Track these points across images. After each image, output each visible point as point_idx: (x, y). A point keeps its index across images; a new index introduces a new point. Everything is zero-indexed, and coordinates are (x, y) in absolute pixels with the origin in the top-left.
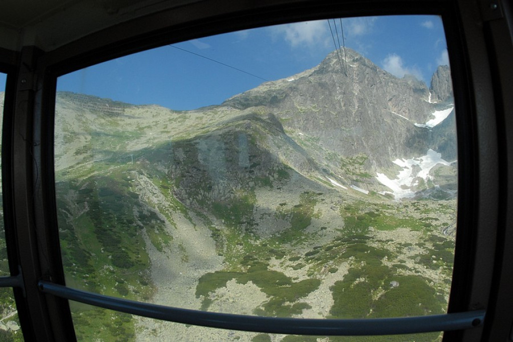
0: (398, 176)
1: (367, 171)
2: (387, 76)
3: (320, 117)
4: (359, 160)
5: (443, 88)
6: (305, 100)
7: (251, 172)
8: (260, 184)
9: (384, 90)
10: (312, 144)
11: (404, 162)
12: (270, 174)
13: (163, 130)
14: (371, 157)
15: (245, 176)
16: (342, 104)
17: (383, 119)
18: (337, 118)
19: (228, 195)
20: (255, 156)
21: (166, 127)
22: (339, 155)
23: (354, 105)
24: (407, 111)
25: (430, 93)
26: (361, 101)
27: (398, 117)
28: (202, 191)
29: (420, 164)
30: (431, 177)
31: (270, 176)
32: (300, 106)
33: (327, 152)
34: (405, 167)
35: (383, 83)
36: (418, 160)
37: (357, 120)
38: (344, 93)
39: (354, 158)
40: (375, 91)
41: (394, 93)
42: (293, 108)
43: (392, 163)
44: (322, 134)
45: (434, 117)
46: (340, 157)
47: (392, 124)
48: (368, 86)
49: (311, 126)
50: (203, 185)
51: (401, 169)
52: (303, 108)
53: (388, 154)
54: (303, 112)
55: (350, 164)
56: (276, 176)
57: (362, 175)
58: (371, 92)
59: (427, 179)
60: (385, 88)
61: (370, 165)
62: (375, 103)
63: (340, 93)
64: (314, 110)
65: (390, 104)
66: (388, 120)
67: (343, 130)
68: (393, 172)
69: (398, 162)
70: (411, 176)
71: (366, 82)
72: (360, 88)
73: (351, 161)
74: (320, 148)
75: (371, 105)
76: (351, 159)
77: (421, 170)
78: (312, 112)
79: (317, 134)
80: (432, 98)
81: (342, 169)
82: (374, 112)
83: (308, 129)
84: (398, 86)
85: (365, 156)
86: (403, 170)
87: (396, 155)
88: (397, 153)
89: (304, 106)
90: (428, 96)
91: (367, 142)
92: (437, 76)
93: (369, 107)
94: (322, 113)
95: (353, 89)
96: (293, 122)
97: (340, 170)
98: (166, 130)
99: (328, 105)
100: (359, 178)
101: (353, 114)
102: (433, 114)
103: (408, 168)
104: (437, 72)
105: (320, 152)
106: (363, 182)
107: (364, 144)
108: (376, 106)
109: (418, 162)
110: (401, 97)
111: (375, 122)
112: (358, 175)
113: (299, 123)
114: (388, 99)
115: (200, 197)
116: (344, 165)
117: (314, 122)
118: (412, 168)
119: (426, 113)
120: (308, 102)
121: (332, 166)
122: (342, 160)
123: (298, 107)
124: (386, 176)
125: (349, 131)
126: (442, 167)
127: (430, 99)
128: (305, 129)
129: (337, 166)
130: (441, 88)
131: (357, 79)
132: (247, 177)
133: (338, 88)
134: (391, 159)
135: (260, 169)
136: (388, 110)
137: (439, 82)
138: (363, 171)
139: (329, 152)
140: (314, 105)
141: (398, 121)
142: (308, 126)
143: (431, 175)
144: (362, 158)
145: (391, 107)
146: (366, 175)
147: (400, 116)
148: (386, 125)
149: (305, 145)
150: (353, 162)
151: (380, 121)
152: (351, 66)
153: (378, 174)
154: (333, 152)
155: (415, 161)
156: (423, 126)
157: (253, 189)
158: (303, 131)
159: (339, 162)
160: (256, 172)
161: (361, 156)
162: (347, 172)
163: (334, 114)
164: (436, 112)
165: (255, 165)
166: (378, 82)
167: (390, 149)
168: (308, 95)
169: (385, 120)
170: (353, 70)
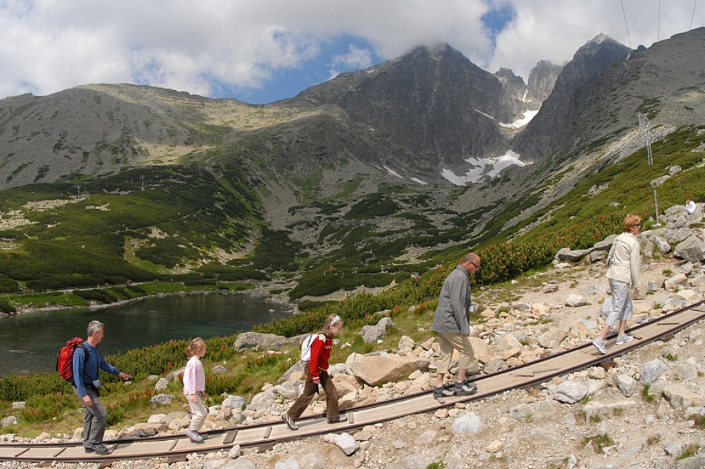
0: (466, 173)
1: (433, 167)
2: (475, 71)
3: (392, 114)
4: (426, 156)
5: (541, 86)
6: (380, 96)
7: (320, 159)
8: (326, 167)
9: (467, 87)
10: (381, 140)
11: (478, 160)
12: (334, 161)
13: (245, 125)
14: (439, 154)
15: (315, 162)
16: (418, 101)
17: (461, 118)
21: (248, 122)
22: (406, 151)
23: (431, 103)
24: (493, 109)
25: (526, 90)
26: (439, 98)
27: (480, 115)
28: (286, 170)
29: (494, 164)
31: (335, 163)
32: (374, 102)
33: (394, 148)
34: (478, 166)
35: (467, 80)
36: (494, 160)
38: (422, 90)
39: (421, 154)
40: (456, 88)
42: (368, 104)
43: (464, 162)
45: (523, 117)
46: (406, 153)
47: (471, 123)
48: (449, 82)
49: (383, 122)
50: (287, 166)
51: (473, 167)
52: (377, 104)
53: (461, 152)
54: (377, 108)
55: (416, 159)
56: (339, 162)
57: (426, 169)
58: (452, 88)
59: (494, 177)
60: (469, 85)
61: (437, 161)
63: (418, 89)
64: (387, 106)
65: (472, 101)
66: (467, 119)
67: (414, 127)
68: (462, 169)
69: (471, 161)
70: (480, 174)
71: (448, 77)
72: (441, 84)
74: (388, 143)
75: (449, 102)
76: (418, 155)
77: (493, 169)
78: (385, 109)
79: (388, 130)
80: (527, 96)
81: (406, 163)
82: (452, 110)
83: (379, 126)
84: (485, 82)
85: (433, 153)
87: (470, 154)
88: (473, 152)
89: (378, 102)
90: (523, 94)
91: (438, 140)
93: (446, 104)
94: (395, 110)
95: (432, 86)
96: (366, 118)
97: (404, 164)
98: (248, 124)
99: (403, 101)
100: (422, 172)
101: (428, 111)
102: (523, 114)
103: (480, 167)
105: (388, 148)
106: (425, 175)
107: (435, 141)
108: (455, 104)
109: (493, 162)
110: (487, 93)
111: (451, 120)
112: (422, 169)
113: (371, 120)
114: (471, 96)
115: (285, 174)
116: (409, 160)
117: (385, 119)
118: (484, 167)
119: (515, 112)
120: (383, 98)
121: (397, 161)
122: (408, 155)
123: (373, 103)
124: (453, 173)
126: (514, 168)
127: (525, 96)
128: (377, 125)
129: (402, 160)
130: (538, 85)
131: (438, 74)
132: (317, 162)
133: (417, 83)
134: (463, 157)
135: (327, 157)
136: (468, 108)
138: (428, 166)
139: (397, 147)
140: (388, 102)
141: (480, 120)
142: (380, 122)
143: (501, 174)
144: (429, 155)
145: (474, 104)
146: (430, 170)
147: (485, 114)
148: (463, 124)
149: (374, 140)
150: (420, 158)
151: (457, 119)
152: (435, 59)
153: (444, 170)
154: (401, 147)
155: (490, 161)
156: (509, 126)
157: (321, 170)
158: (375, 127)
159: (405, 158)
160: (324, 159)
161: (429, 152)
162: (412, 165)
163: (408, 111)
164: (528, 111)
165: (324, 154)
166: (461, 78)
167: (464, 147)
168: (383, 91)
169: (464, 118)
170: (436, 65)
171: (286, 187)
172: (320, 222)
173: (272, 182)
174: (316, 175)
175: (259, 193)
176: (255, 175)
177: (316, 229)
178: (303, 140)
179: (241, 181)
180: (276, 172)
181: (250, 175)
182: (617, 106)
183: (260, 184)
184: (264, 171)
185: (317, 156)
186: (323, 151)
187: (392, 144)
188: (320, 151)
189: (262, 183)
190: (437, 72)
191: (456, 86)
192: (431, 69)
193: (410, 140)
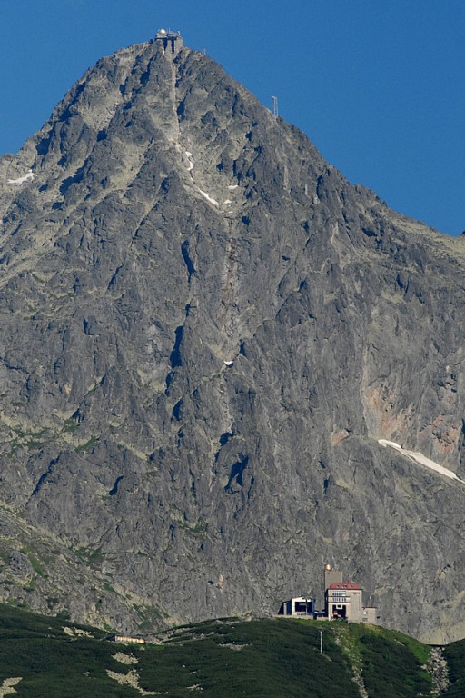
6: (30, 389)
9: (351, 342)
16: (170, 410)
17: (330, 481)
18: (154, 474)
22: (167, 616)
24: (456, 434)
26: (245, 399)
33: (130, 603)
38: (176, 358)
40: (310, 345)
41: (403, 344)
44: (106, 539)
47: (371, 505)
48: (280, 319)
52: (27, 425)
54: (32, 445)
58: (292, 352)
60: (359, 329)
62: (306, 405)
63: (159, 356)
64: (68, 437)
65: (371, 400)
71: (275, 302)
72: (248, 335)
75: (284, 416)
91: (261, 575)
93: (275, 423)
94: (100, 453)
95: (214, 340)
99: (121, 417)
107: (252, 579)
108: (307, 422)
110: (432, 366)
111: (296, 492)
114: (366, 381)
120: (42, 398)
125: (196, 530)
131: (238, 284)
133: (153, 329)
139: (136, 600)
141: (401, 488)
145: (378, 415)
147: (420, 458)
148: (340, 507)
151: (316, 487)
154: (148, 602)
168: (40, 372)
169: (340, 482)
170: (222, 239)
187: (119, 590)
190: (229, 276)
191: (310, 341)
192: (205, 262)
193: (175, 575)
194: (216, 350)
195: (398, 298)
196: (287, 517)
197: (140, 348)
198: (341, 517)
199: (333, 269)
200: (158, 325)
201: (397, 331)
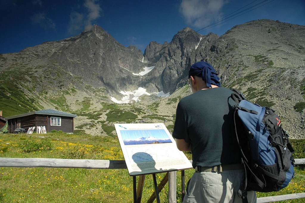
0: (122, 99)
2: (119, 46)
3: (82, 66)
4: (102, 90)
5: (152, 55)
6: (73, 56)
7: (61, 88)
8: (65, 93)
9: (117, 54)
10: (78, 80)
11: (125, 92)
12: (68, 90)
14: (108, 89)
15: (58, 90)
16: (93, 60)
17: (115, 70)
18: (91, 67)
19: (54, 96)
20: (61, 82)
22: (92, 87)
23: (100, 61)
24: (129, 66)
25: (144, 57)
26: (104, 59)
27: (123, 69)
28: (44, 94)
29: (134, 94)
30: (139, 100)
34: (126, 95)
35: (117, 50)
36: (133, 92)
37: (101, 69)
38: (95, 54)
39: (99, 89)
41: (122, 56)
42: (67, 60)
43: (119, 93)
44: (83, 75)
45: (144, 70)
47: (120, 73)
48: (108, 50)
49: (77, 71)
50: (43, 91)
51: (123, 96)
52: (72, 61)
53: (117, 88)
54: (72, 63)
55: (97, 91)
56: (71, 91)
57: (103, 97)
58: (110, 54)
59: (137, 101)
60: (118, 53)
61: (107, 93)
62: (111, 61)
63: (92, 54)
64: (78, 62)
65: (119, 61)
67: (94, 74)
68: (119, 97)
69: (122, 92)
70: (129, 99)
71: (107, 48)
72: (104, 52)
73: (98, 90)
74: (82, 83)
75: (109, 61)
76: (98, 89)
77: (134, 97)
78: (77, 63)
79: (80, 75)
80: (144, 60)
81: (93, 93)
82: (110, 66)
83: (75, 73)
84: (125, 52)
85: (105, 88)
86: (125, 96)
87: (121, 89)
89: (72, 59)
90: (142, 58)
92: (149, 47)
93: (108, 62)
94: (83, 64)
95: (100, 52)
96: (67, 68)
97: (93, 94)
99: (86, 60)
100: (102, 98)
101: (99, 66)
102: (144, 69)
103: (127, 96)
104: (150, 45)
105: (82, 84)
106: (104, 100)
107: (105, 82)
108: (112, 63)
109: (133, 93)
110: (126, 58)
111: (111, 71)
112: (102, 97)
113: (70, 69)
114: (119, 59)
115: (44, 96)
116: (94, 92)
117: (78, 69)
118: (129, 96)
119: (140, 68)
120: (75, 57)
121: (89, 92)
122: (93, 89)
123: (69, 60)
124: (115, 99)
125: (97, 75)
127: (143, 60)
128: (73, 72)
129: (91, 92)
130: (150, 54)
131: (103, 46)
132: (59, 90)
133: (91, 51)
134: (118, 91)
135: (64, 88)
136: (118, 65)
137: (150, 51)
138: (104, 95)
139: (87, 84)
140: (78, 60)
141: (123, 71)
142: (75, 70)
143: (140, 99)
144: (103, 89)
145: (120, 63)
146: (105, 97)
147: (125, 68)
150: (99, 91)
151: (113, 71)
152: (100, 38)
153: (111, 97)
154: (89, 85)
155: (131, 92)
156: (137, 75)
157: (63, 95)
158: (73, 73)
159: (92, 90)
160: (62, 88)
161: (103, 88)
162: (96, 95)
163: (89, 65)
164: (146, 67)
165: (61, 86)
166: (114, 49)
167: (118, 86)
168: (75, 54)
169: (116, 70)
170: (101, 41)
171: (49, 104)
172: (96, 124)
173: (40, 101)
174: (61, 98)
175: (38, 107)
176: (28, 95)
177: (97, 128)
178: (48, 76)
179: (24, 99)
180: (39, 95)
181: (27, 96)
182: (239, 60)
183: (35, 101)
184: (32, 94)
185: (58, 86)
186: (61, 84)
188: (59, 83)
189: (36, 101)
190: (101, 45)
191: (112, 53)
192: (98, 43)
193: (93, 81)
194: (100, 54)
195: (122, 51)
196: (109, 74)
197: (90, 53)
198: (116, 74)
199: (114, 46)
200: (92, 50)
201: (122, 54)
